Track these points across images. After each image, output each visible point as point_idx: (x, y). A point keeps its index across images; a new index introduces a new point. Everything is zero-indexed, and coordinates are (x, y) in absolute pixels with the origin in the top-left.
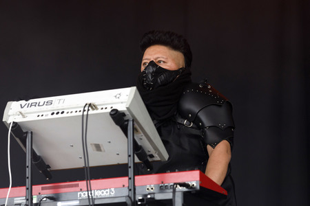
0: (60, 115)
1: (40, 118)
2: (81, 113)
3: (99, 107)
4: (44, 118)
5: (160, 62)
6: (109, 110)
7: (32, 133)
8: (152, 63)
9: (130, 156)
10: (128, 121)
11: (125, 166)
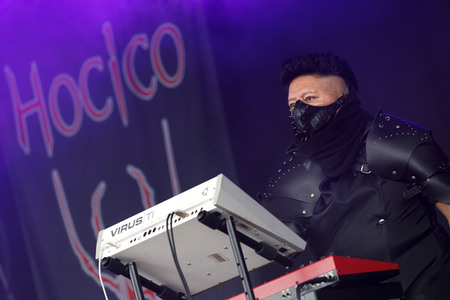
0: (152, 235)
1: (134, 243)
2: (165, 229)
3: (189, 212)
4: (137, 242)
5: (309, 98)
6: (196, 215)
7: (134, 264)
8: (299, 104)
9: (238, 265)
10: (225, 220)
11: (238, 279)
